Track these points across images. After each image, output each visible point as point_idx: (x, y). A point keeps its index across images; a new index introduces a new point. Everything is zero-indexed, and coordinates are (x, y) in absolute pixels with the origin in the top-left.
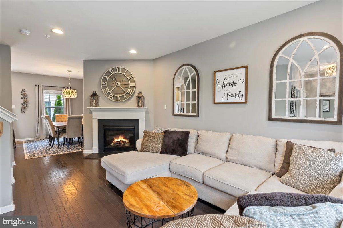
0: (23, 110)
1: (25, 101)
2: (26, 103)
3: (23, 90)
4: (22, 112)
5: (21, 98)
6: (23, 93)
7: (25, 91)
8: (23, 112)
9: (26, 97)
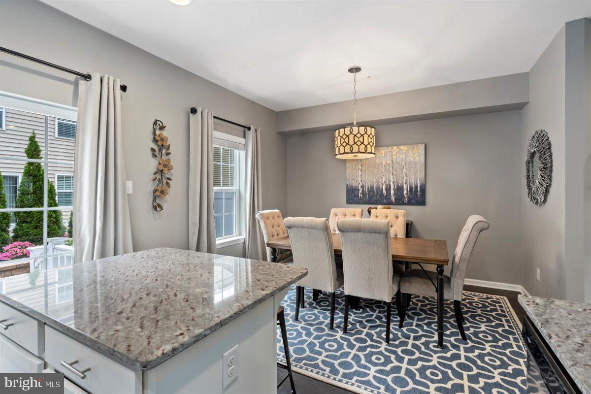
0: (158, 201)
1: (165, 166)
2: (165, 171)
3: (155, 123)
4: (155, 208)
5: (150, 153)
6: (158, 132)
7: (162, 128)
8: (159, 206)
9: (164, 151)
